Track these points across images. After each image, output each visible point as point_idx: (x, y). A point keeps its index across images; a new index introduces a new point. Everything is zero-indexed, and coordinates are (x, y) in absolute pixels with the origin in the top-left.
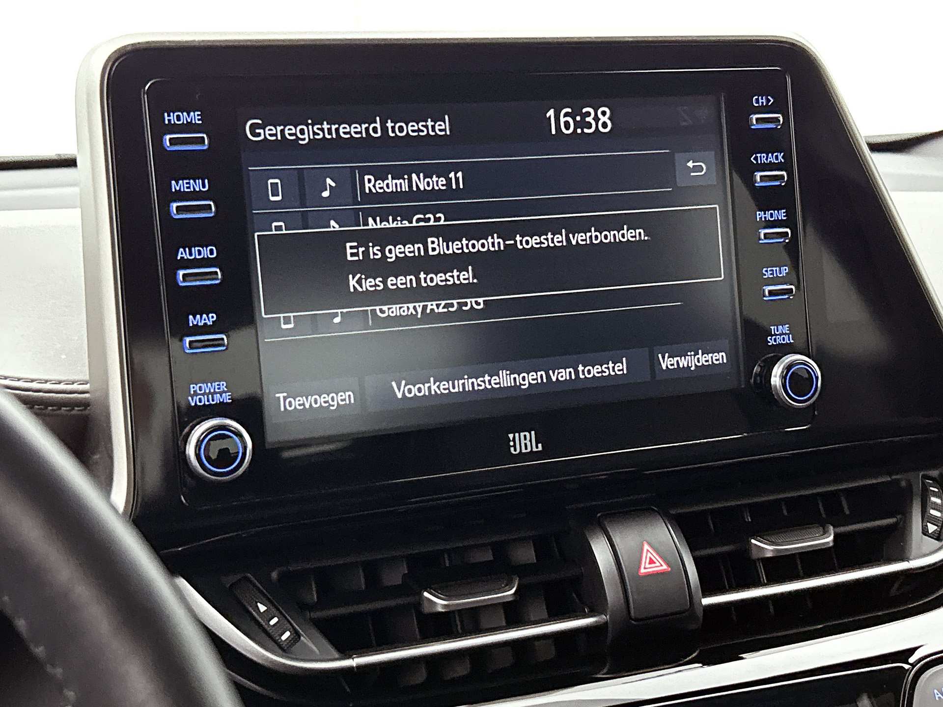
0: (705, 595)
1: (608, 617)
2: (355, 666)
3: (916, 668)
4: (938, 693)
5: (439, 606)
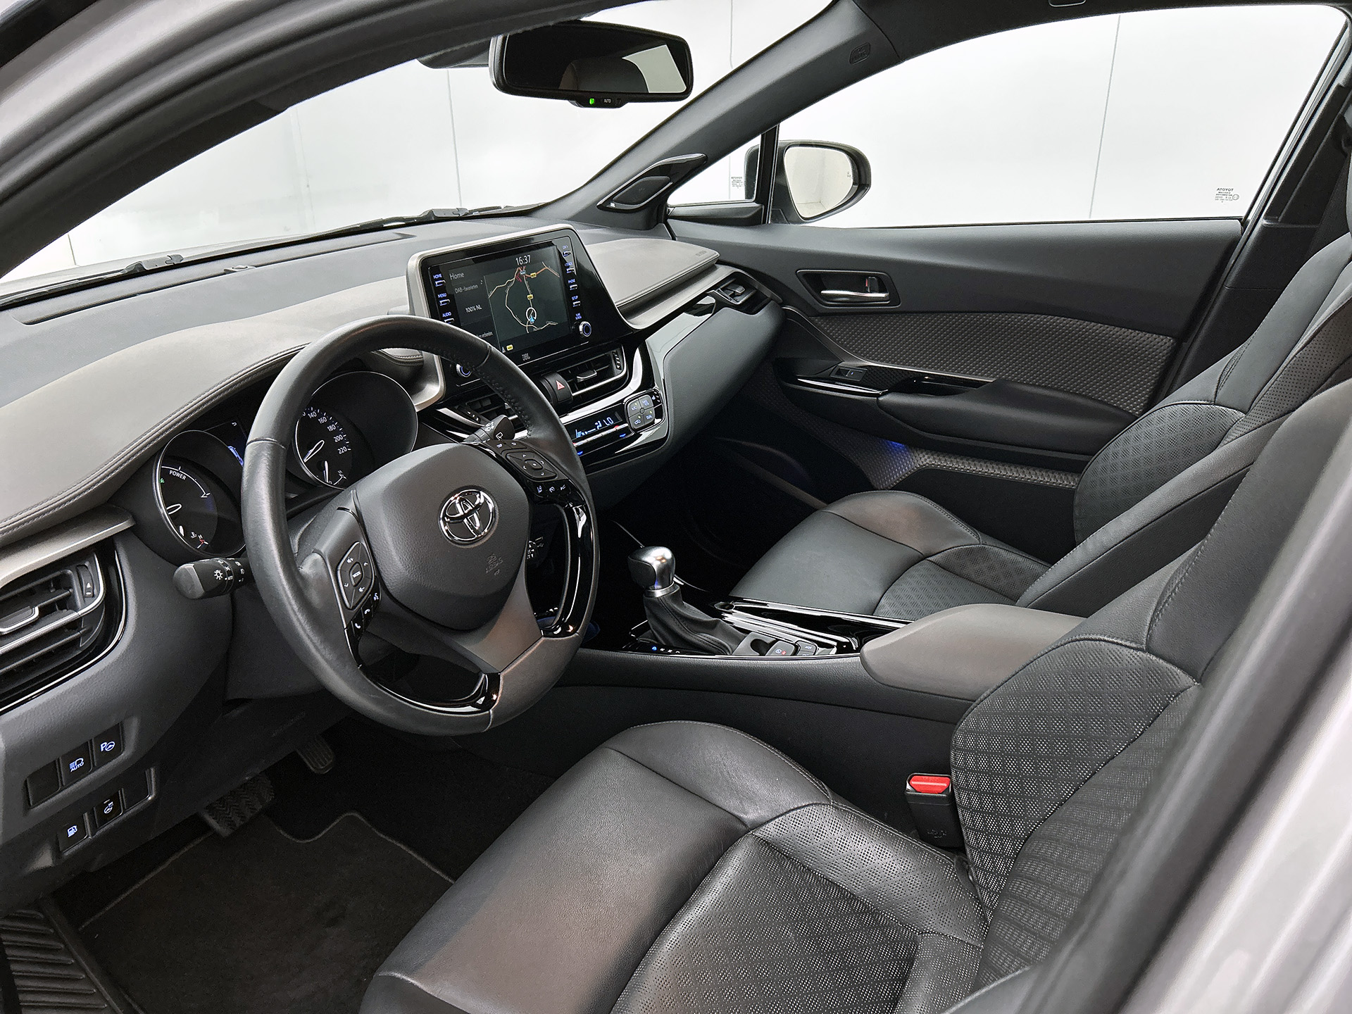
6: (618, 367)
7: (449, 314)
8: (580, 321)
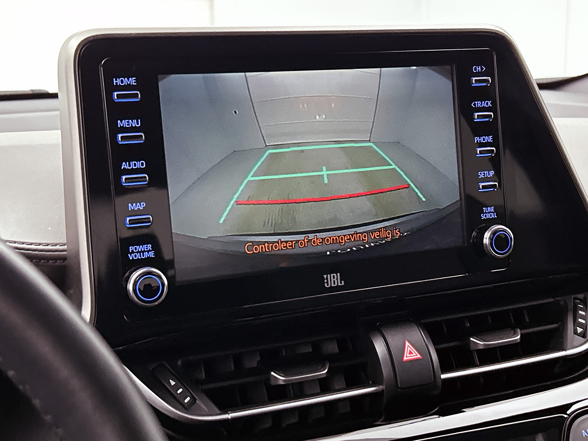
1: (384, 387)
2: (230, 418)
3: (571, 417)
4: (585, 432)
5: (281, 381)
6: (580, 330)
7: (140, 164)
8: (491, 222)
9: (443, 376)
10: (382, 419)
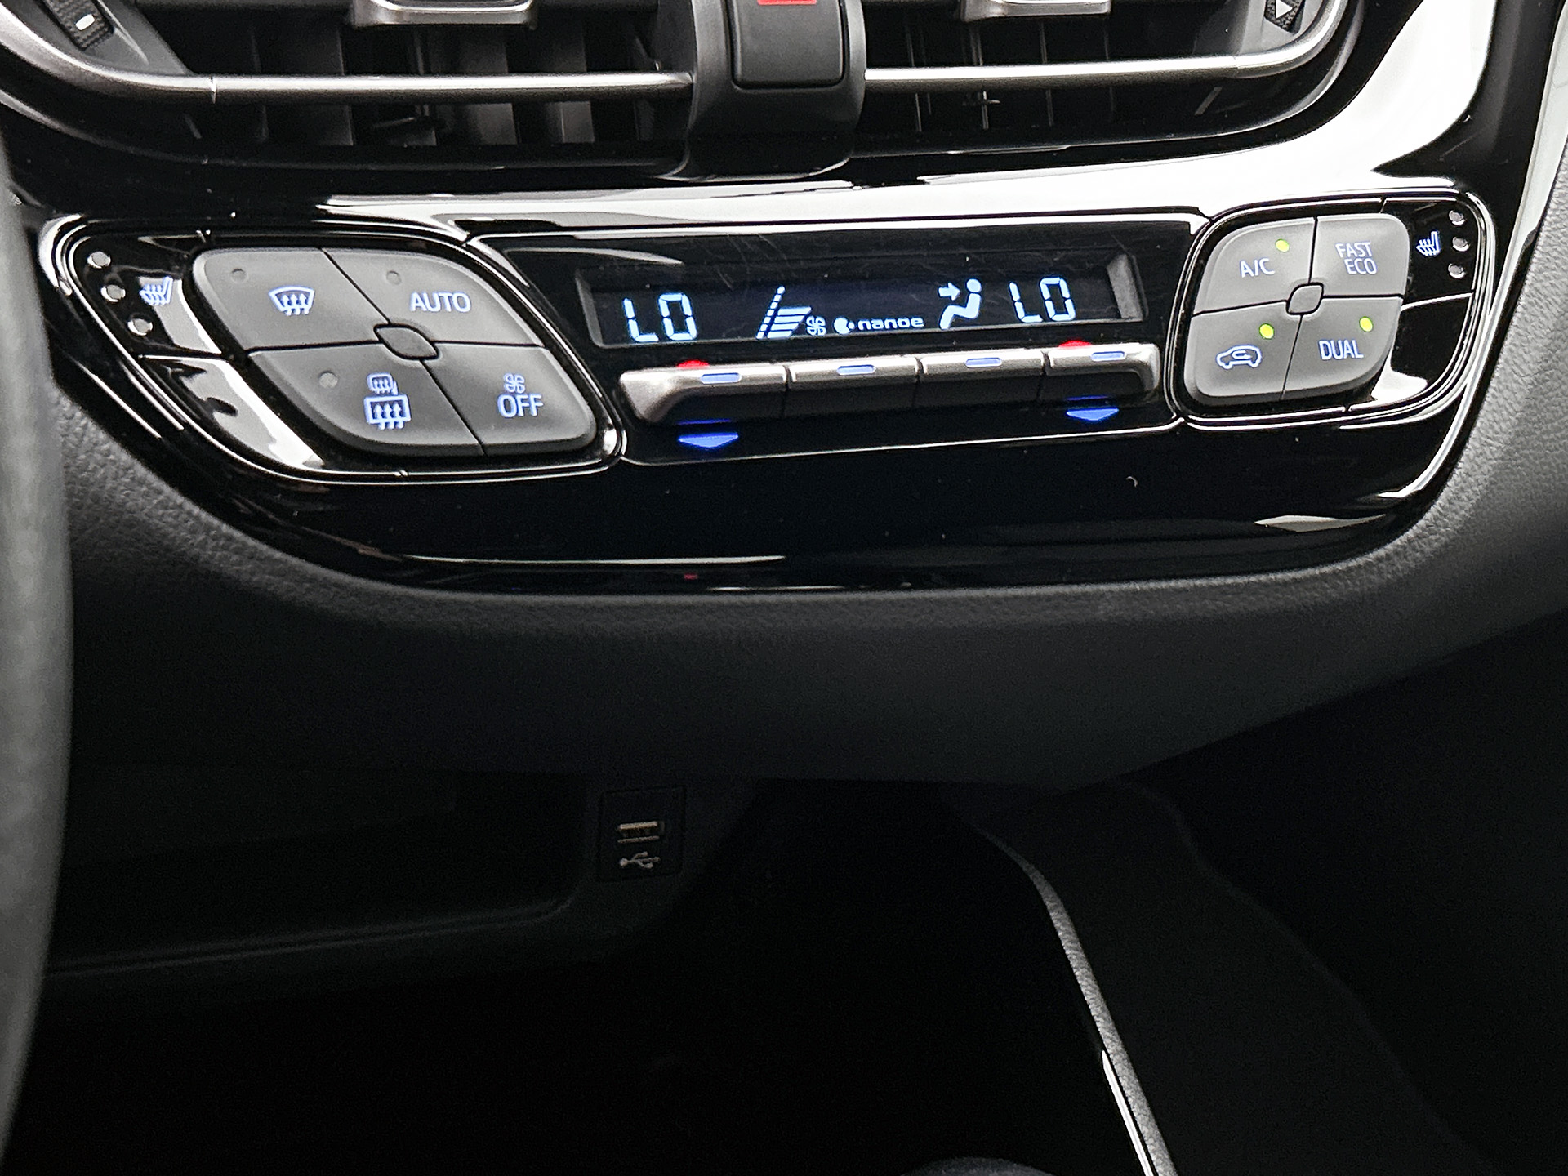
0: (872, 64)
1: (694, 77)
2: (214, 90)
3: (1216, 224)
4: (1247, 267)
5: (382, 11)
9: (875, 75)
10: (680, 169)
